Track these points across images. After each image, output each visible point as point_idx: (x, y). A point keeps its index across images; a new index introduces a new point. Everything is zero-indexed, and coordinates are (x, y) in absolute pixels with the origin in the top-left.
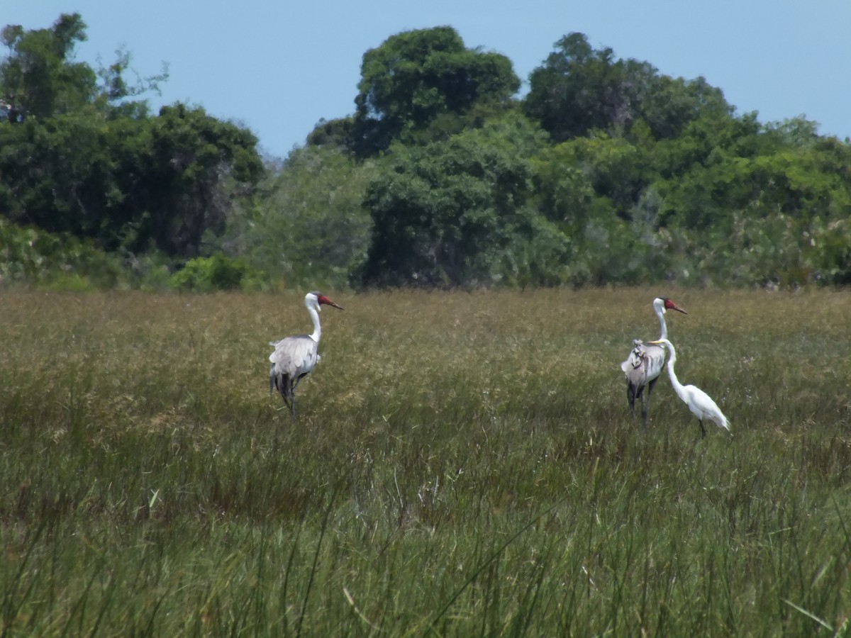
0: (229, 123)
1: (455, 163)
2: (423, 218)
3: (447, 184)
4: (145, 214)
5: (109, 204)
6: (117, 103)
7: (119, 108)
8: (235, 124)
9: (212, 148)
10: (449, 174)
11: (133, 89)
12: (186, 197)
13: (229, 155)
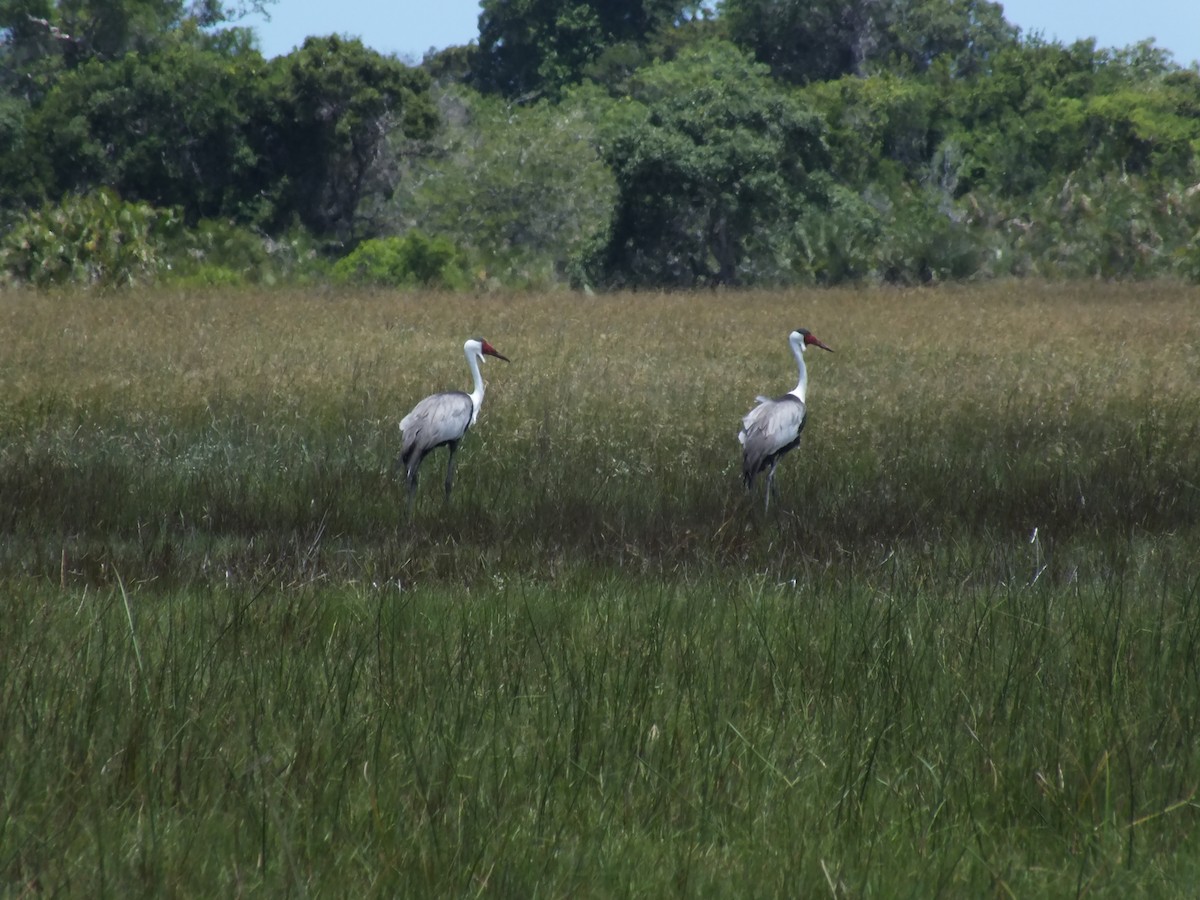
0: (393, 57)
1: (728, 114)
2: (686, 186)
3: (717, 140)
4: (285, 180)
5: (235, 168)
6: (210, 30)
7: (214, 37)
8: (401, 58)
9: (371, 92)
10: (720, 126)
11: (230, 12)
12: (337, 158)
13: (396, 100)
